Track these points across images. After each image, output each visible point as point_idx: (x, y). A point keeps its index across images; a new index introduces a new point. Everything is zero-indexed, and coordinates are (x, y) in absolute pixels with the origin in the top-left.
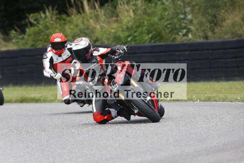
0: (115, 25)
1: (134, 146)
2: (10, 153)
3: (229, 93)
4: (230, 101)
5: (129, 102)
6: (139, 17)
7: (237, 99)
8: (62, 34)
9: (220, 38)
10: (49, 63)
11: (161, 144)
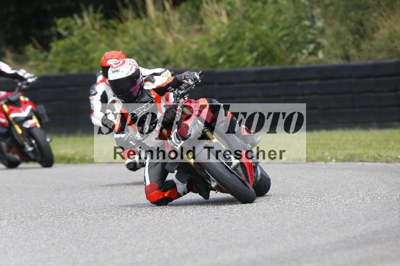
0: (198, 38)
1: (227, 233)
2: (25, 246)
3: (385, 149)
4: (386, 162)
6: (237, 24)
7: (396, 158)
9: (370, 58)
10: (100, 103)
11: (271, 231)
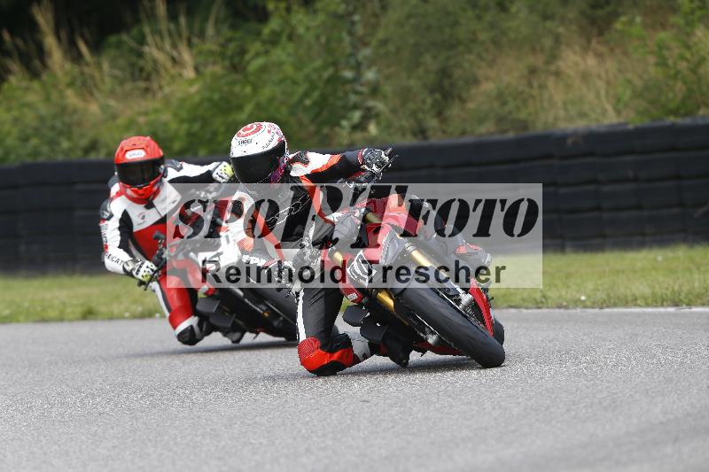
4: (558, 307)
5: (409, 315)
7: (579, 300)
8: (148, 138)
9: (464, 133)
10: (118, 233)
